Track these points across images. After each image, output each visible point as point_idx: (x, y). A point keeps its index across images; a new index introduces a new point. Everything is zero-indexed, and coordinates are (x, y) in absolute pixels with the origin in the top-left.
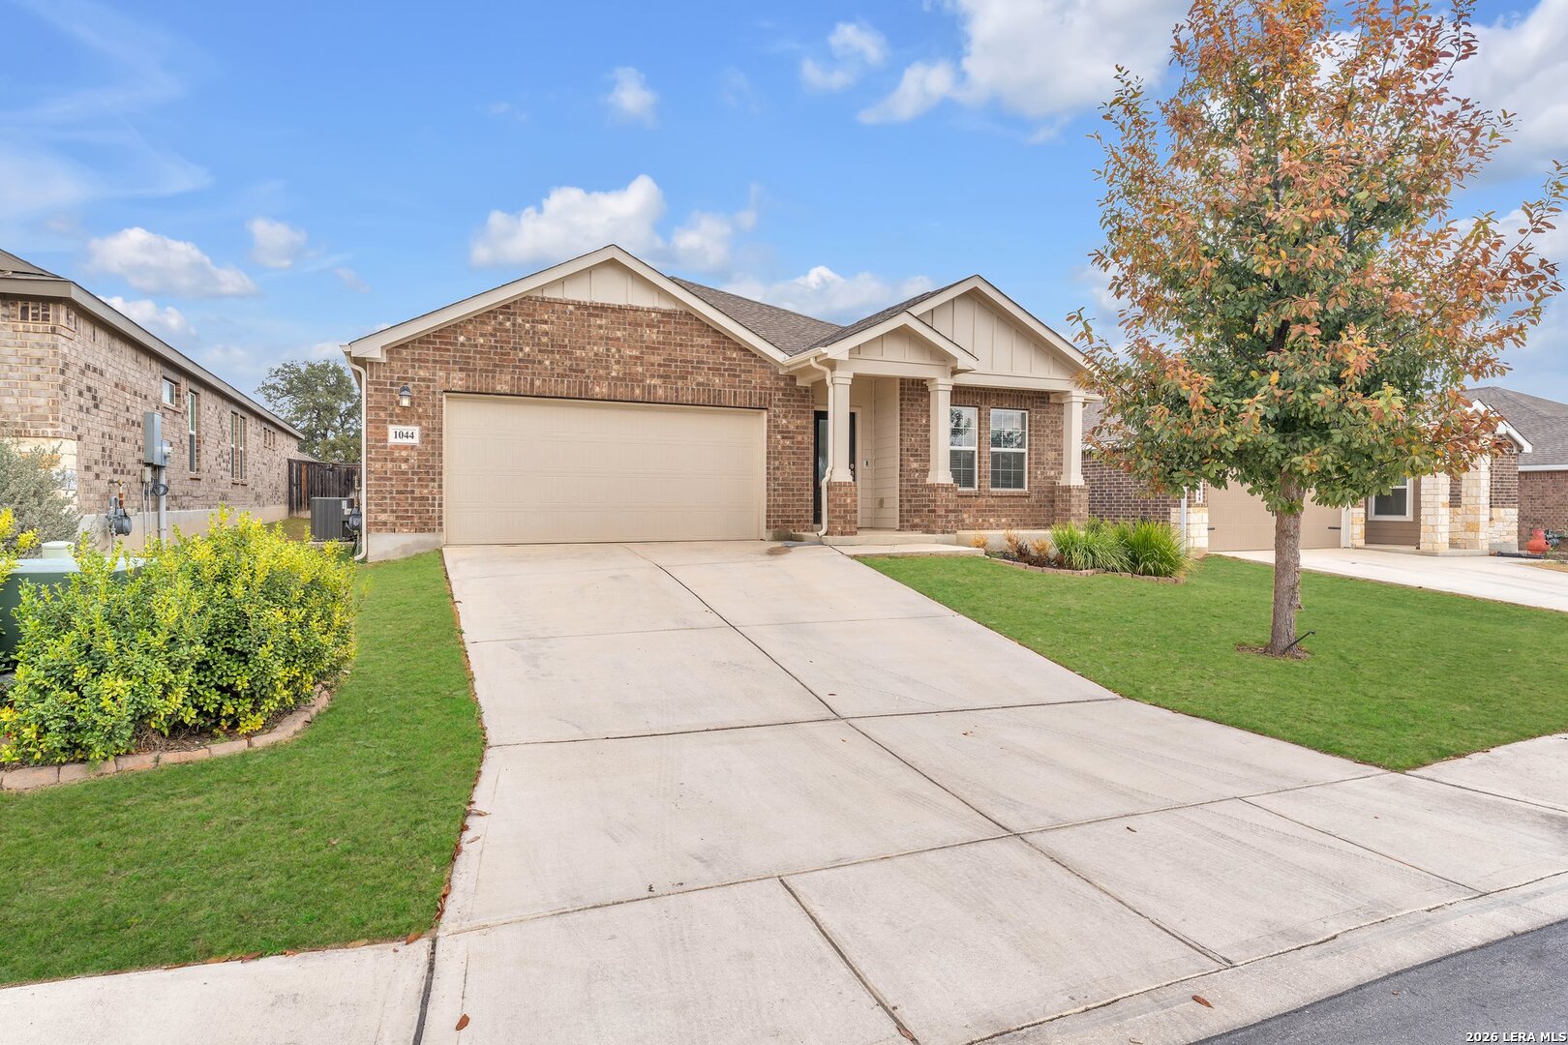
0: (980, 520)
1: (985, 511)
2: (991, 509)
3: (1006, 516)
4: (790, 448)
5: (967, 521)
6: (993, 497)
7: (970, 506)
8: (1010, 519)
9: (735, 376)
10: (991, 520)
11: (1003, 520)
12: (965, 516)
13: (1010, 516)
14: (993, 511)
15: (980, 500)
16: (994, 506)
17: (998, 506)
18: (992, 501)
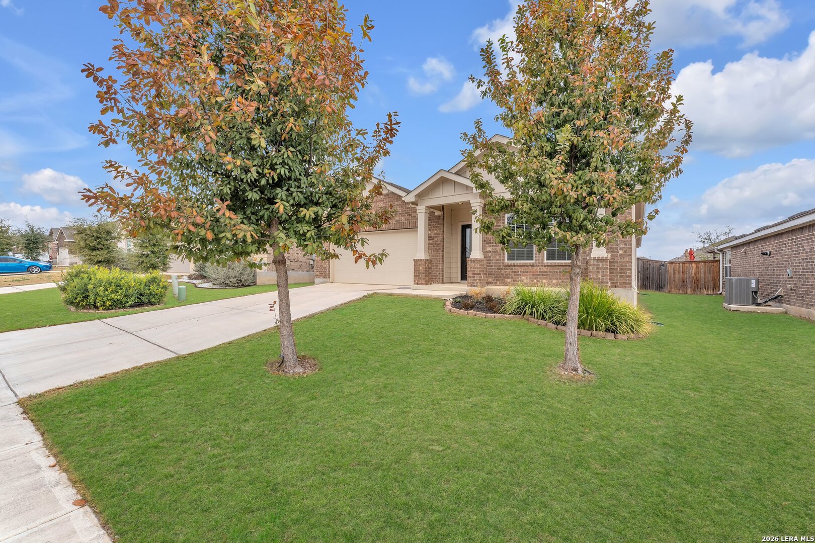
0: (535, 281)
1: (539, 275)
2: (544, 274)
3: (557, 279)
4: (432, 244)
5: (525, 281)
6: (545, 266)
7: (527, 272)
8: (560, 281)
9: (410, 215)
10: (544, 281)
11: (554, 281)
12: (523, 278)
13: (560, 279)
14: (545, 275)
15: (535, 268)
16: (546, 272)
17: (549, 272)
18: (545, 269)
